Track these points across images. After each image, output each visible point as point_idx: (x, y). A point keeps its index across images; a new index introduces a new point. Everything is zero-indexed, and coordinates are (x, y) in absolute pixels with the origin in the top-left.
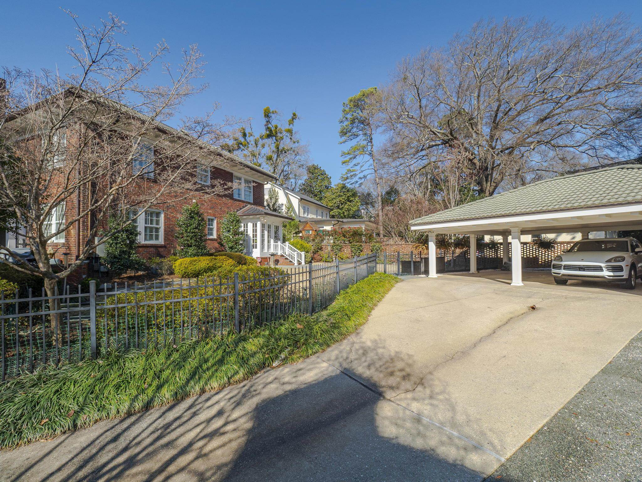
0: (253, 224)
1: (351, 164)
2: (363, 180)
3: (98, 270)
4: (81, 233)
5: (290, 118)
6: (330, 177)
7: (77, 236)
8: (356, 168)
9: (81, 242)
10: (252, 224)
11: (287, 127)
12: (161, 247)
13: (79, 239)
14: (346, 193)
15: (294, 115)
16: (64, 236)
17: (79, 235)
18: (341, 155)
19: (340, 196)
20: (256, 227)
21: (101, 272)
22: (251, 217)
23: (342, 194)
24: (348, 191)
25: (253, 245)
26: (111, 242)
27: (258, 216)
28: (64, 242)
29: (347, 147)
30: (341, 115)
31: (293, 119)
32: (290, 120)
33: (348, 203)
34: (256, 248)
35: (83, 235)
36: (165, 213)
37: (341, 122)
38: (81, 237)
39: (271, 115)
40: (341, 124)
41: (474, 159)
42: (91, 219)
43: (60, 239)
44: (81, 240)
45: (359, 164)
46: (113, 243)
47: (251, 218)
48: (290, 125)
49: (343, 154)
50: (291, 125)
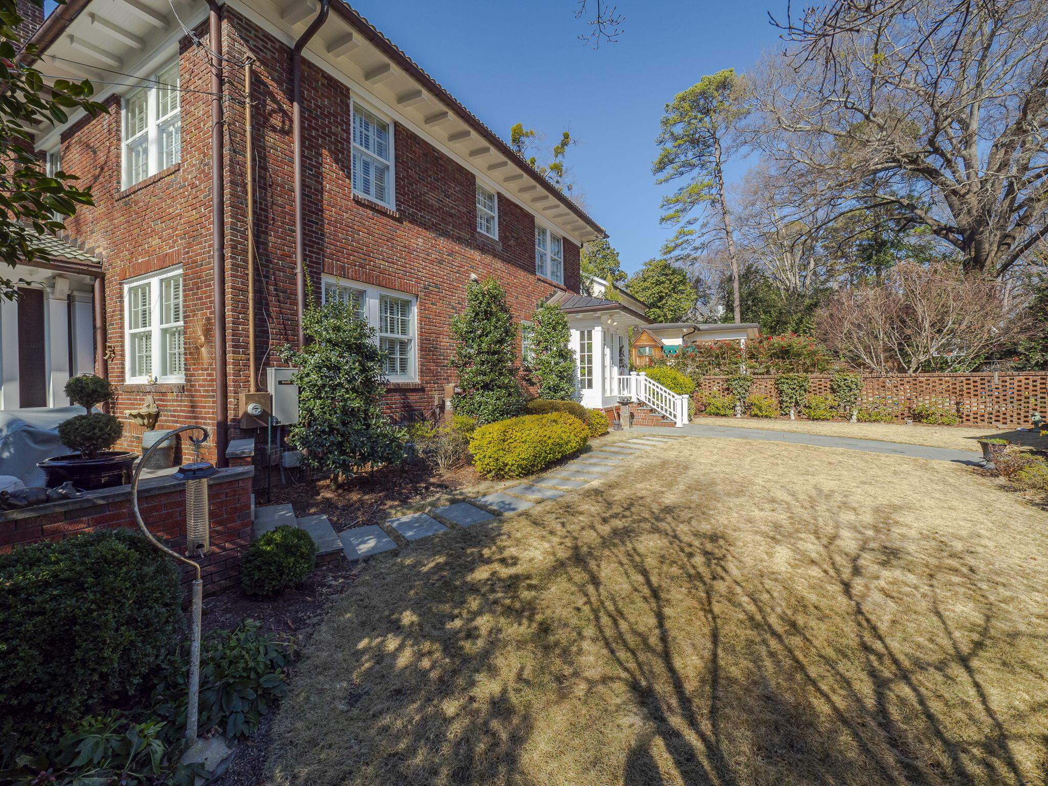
0: (582, 333)
1: (683, 221)
2: (700, 251)
3: (277, 466)
4: (230, 357)
5: (558, 144)
6: (618, 254)
7: (218, 365)
8: (690, 228)
9: (230, 383)
10: (578, 332)
11: (552, 161)
12: (415, 390)
13: (224, 374)
14: (672, 277)
15: (566, 136)
16: (183, 366)
17: (224, 363)
18: (660, 204)
19: (659, 283)
20: (590, 338)
21: (285, 469)
22: (580, 316)
23: (663, 278)
24: (674, 272)
25: (582, 381)
26: (320, 383)
27: (599, 314)
28: (183, 382)
29: (671, 189)
30: (658, 131)
31: (564, 144)
32: (558, 148)
33: (675, 295)
34: (590, 385)
35: (236, 363)
36: (422, 304)
37: (661, 142)
38: (230, 369)
39: (523, 139)
40: (661, 146)
41: (967, 193)
42: (255, 314)
43: (171, 373)
44: (230, 378)
45: (696, 220)
46: (324, 386)
47: (580, 319)
48: (556, 156)
49: (667, 203)
50: (560, 156)
